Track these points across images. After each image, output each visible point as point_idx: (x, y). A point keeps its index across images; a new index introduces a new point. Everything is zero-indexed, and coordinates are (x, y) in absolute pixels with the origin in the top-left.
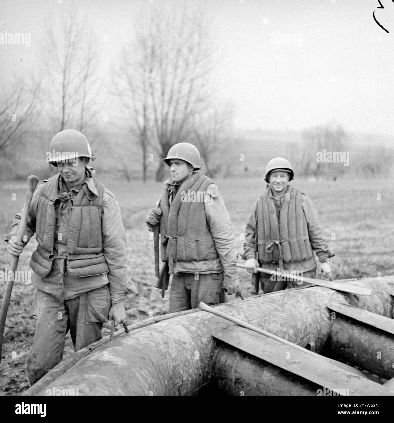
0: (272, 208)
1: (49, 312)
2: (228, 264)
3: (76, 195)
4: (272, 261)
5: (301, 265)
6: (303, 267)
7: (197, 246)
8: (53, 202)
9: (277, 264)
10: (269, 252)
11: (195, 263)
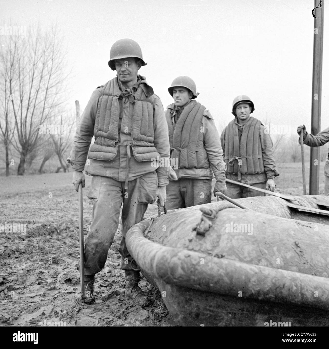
0: (236, 132)
1: (109, 195)
2: (219, 172)
3: (136, 92)
4: (233, 172)
5: (256, 177)
6: (256, 179)
7: (197, 156)
8: (117, 97)
9: (236, 175)
10: (231, 165)
11: (195, 169)
